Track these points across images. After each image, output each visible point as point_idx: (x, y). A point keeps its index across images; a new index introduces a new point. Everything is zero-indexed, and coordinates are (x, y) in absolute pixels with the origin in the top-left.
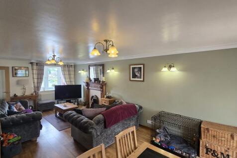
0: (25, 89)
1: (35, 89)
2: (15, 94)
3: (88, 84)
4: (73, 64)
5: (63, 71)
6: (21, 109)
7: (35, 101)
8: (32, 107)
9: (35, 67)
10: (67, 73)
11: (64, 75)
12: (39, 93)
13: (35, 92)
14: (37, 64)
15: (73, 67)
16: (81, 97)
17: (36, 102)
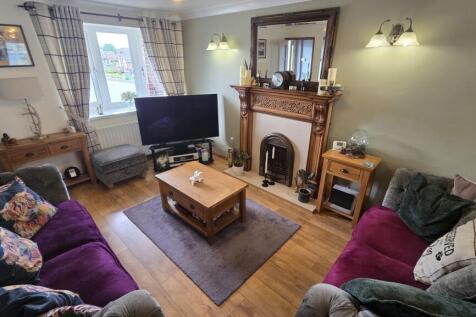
0: (33, 114)
1: (69, 112)
2: (5, 135)
3: (248, 95)
4: (176, 18)
5: (151, 42)
6: (40, 213)
7: (81, 155)
8: (77, 170)
9: (47, 24)
10: (162, 50)
11: (156, 57)
12: (90, 126)
13: (73, 121)
14: (51, 10)
15: (179, 28)
16: (216, 134)
17: (87, 158)
